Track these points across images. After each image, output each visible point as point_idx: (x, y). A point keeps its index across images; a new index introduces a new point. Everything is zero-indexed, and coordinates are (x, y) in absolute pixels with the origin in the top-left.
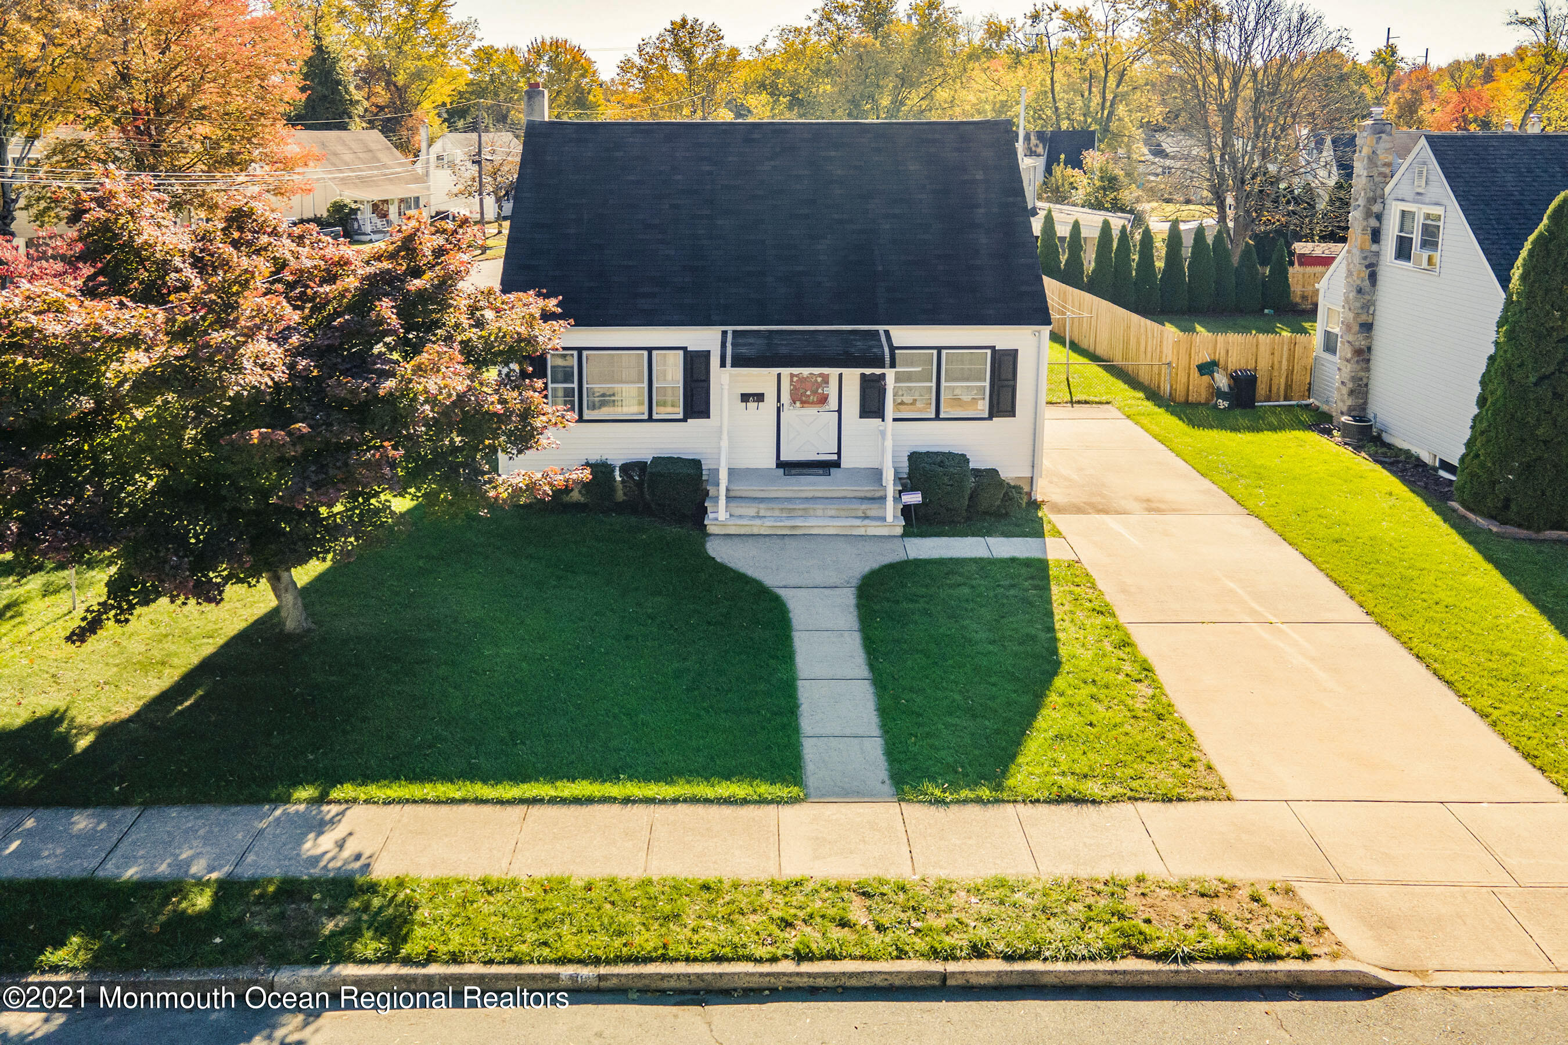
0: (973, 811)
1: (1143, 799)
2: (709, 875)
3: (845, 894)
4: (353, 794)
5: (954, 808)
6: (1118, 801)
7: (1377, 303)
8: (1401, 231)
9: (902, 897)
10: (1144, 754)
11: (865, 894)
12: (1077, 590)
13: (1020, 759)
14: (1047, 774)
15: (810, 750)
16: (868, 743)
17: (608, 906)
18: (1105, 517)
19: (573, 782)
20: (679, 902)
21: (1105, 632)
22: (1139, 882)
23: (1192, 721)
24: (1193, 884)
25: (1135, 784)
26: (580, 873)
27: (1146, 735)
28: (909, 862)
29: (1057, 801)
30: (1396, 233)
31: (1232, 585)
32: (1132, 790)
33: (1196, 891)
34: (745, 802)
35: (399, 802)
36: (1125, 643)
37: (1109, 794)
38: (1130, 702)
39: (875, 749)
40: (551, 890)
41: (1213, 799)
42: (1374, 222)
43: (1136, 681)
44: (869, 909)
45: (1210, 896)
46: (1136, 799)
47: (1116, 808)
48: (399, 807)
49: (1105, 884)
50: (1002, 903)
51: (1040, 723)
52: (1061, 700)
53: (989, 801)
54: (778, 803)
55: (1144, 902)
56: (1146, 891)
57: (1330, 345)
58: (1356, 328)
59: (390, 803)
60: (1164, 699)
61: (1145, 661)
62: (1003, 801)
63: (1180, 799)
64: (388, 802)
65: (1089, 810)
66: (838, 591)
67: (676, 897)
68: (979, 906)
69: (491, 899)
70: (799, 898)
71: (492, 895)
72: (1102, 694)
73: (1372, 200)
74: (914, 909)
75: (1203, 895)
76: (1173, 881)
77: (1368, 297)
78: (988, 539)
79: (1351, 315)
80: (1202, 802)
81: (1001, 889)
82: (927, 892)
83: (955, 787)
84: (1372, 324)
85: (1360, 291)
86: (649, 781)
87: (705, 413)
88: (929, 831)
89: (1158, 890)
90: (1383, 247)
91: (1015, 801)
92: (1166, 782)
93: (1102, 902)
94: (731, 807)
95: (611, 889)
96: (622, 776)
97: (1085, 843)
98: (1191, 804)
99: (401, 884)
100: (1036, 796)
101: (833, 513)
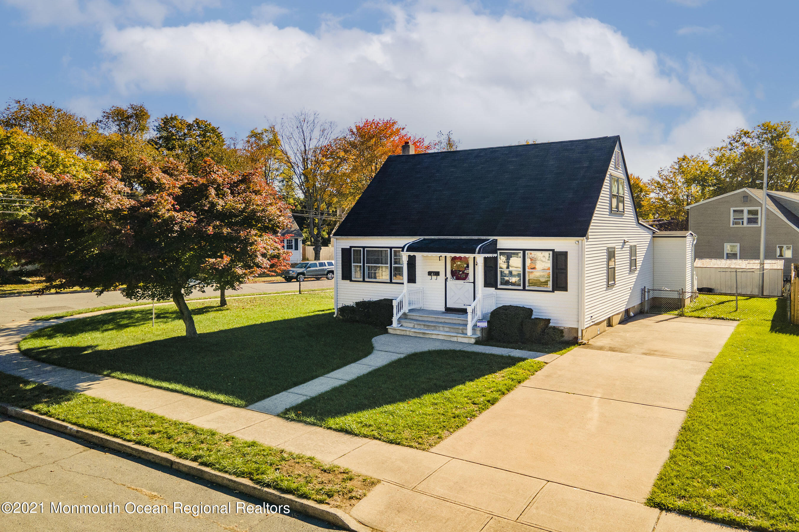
12: (520, 371)
15: (278, 395)
16: (303, 398)
25: (386, 433)
27: (433, 420)
28: (236, 430)
29: (339, 430)
32: (380, 435)
34: (221, 402)
41: (415, 448)
43: (474, 404)
46: (377, 439)
49: (291, 455)
53: (310, 423)
54: (232, 406)
60: (475, 413)
61: (495, 398)
62: (316, 425)
63: (398, 444)
64: (122, 379)
65: (348, 437)
72: (444, 403)
78: (517, 350)
83: (303, 415)
91: (321, 426)
94: (215, 403)
100: (331, 426)
101: (447, 329)
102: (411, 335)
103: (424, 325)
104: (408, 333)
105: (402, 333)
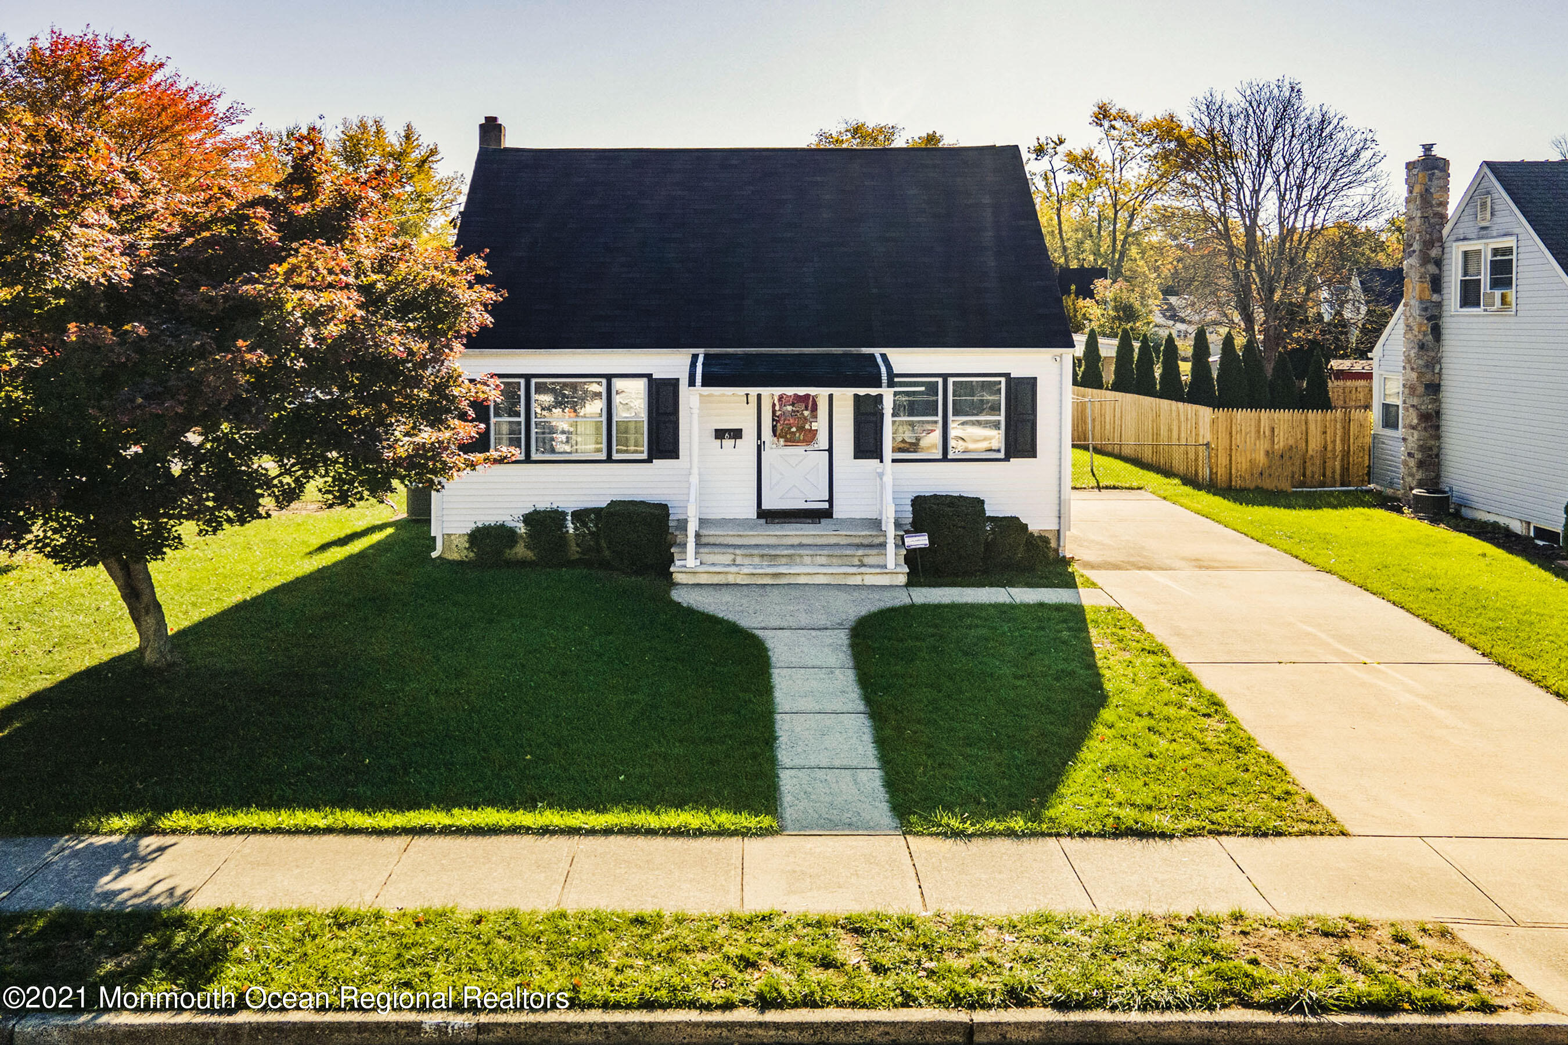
0: (1003, 846)
1: (1228, 833)
2: (647, 908)
3: (830, 931)
4: (183, 823)
5: (977, 844)
6: (1194, 836)
7: (1443, 361)
8: (1465, 274)
9: (908, 934)
10: (1224, 786)
11: (858, 931)
12: (1121, 632)
13: (1062, 790)
14: (1098, 805)
15: (788, 782)
16: (863, 775)
17: (500, 942)
18: (1147, 572)
19: (476, 809)
20: (599, 937)
21: (1159, 669)
22: (1236, 919)
23: (1280, 755)
24: (1310, 922)
25: (1217, 816)
26: (467, 906)
27: (1224, 768)
28: (919, 897)
29: (1114, 834)
30: (1460, 277)
31: (1310, 629)
32: (1213, 823)
33: (1317, 930)
34: (699, 833)
35: (242, 833)
36: (1186, 680)
37: (1182, 826)
38: (1199, 736)
39: (873, 780)
40: (427, 922)
41: (1322, 834)
42: (1432, 269)
43: (1204, 715)
44: (863, 947)
45: (1336, 936)
46: (1219, 834)
47: (1191, 843)
48: (241, 838)
49: (1188, 920)
50: (1048, 940)
51: (1085, 754)
52: (1109, 733)
53: (1024, 835)
54: (744, 835)
55: (1246, 941)
56: (1248, 929)
57: (1390, 417)
58: (1421, 390)
59: (230, 833)
60: (1242, 734)
61: (1212, 696)
62: (1043, 834)
63: (1279, 834)
64: (227, 832)
65: (1159, 846)
66: (828, 633)
67: (597, 931)
68: (1016, 944)
69: (343, 934)
70: (768, 934)
71: (345, 930)
72: (1163, 726)
73: (1428, 244)
74: (925, 946)
75: (1326, 934)
76: (1284, 920)
77: (1433, 354)
78: (1009, 589)
79: (1414, 375)
80: (1308, 837)
81: (1046, 926)
82: (943, 929)
83: (977, 817)
84: (1439, 385)
85: (1422, 347)
86: (575, 810)
87: (673, 453)
88: (945, 864)
89: (1263, 928)
90: (1445, 297)
91: (1058, 835)
92: (1257, 816)
93: (1187, 942)
94: (681, 840)
95: (508, 923)
96: (540, 805)
97: (1156, 879)
98: (1293, 838)
99: (221, 916)
100: (1086, 829)
101: (823, 560)
102: (739, 581)
103: (762, 556)
104: (731, 579)
105: (716, 579)
